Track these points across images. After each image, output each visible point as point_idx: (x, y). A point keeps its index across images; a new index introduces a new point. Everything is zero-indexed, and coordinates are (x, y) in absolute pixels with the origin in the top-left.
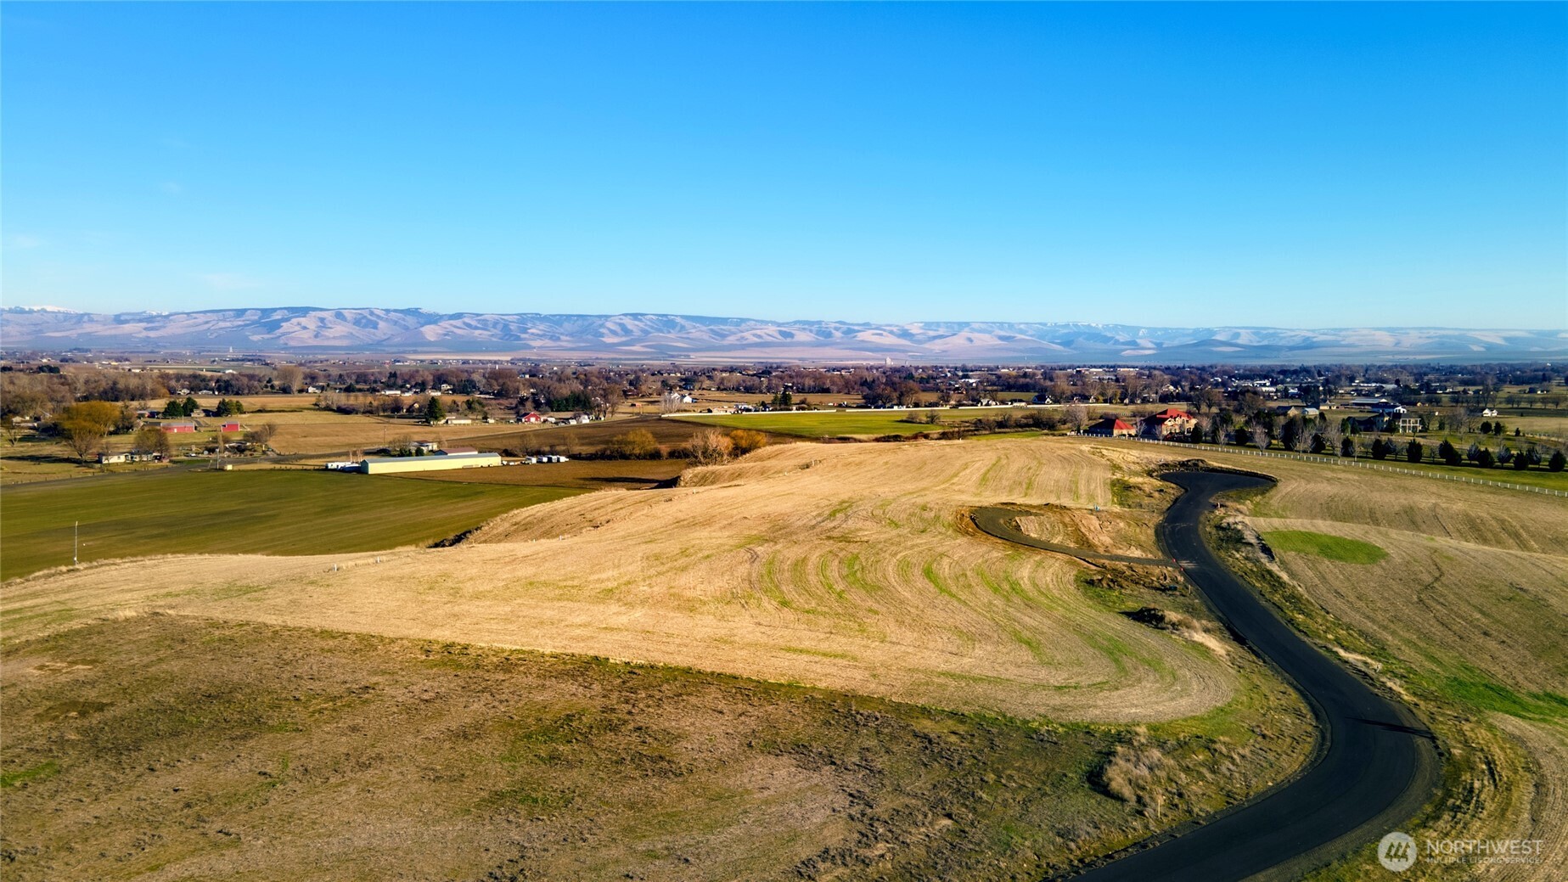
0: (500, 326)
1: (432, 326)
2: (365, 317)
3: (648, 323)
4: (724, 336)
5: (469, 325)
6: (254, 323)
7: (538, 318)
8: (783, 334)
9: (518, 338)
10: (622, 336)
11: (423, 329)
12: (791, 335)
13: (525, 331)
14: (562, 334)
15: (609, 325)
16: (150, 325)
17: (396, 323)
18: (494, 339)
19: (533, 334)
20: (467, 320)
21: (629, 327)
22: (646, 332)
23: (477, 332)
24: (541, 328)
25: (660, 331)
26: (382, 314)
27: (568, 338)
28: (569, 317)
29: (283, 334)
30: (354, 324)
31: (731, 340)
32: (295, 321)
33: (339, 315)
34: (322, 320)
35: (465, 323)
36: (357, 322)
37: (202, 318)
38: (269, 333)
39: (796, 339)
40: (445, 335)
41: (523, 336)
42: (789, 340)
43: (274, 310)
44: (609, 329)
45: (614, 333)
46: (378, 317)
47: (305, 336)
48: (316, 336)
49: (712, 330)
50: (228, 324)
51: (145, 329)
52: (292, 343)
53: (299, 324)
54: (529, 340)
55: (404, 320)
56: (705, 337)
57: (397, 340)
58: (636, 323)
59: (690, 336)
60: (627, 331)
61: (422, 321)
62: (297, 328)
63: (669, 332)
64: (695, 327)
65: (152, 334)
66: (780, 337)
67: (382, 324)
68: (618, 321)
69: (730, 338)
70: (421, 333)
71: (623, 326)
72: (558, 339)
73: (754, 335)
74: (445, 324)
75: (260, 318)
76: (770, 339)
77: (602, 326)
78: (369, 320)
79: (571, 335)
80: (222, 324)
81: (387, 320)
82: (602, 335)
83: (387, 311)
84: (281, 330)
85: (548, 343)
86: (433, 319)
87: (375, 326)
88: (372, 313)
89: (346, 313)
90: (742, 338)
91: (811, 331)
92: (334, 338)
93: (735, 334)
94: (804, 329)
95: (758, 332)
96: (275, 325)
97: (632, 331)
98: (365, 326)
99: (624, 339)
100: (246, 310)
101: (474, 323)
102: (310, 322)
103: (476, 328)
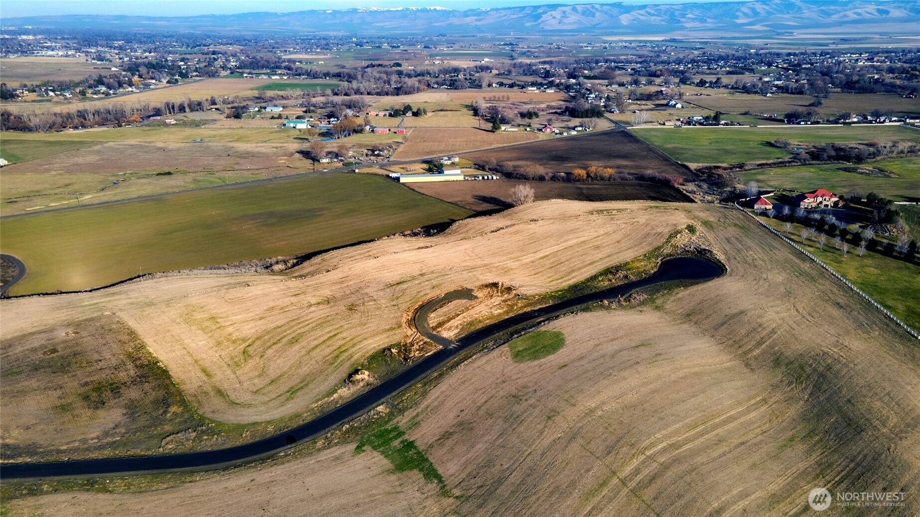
0: (668, 13)
1: (626, 15)
2: (588, 10)
3: (774, 6)
4: (829, 15)
5: (649, 13)
6: (528, 15)
7: (695, 6)
8: (880, 12)
9: (679, 22)
10: (752, 17)
11: (620, 17)
12: (887, 12)
13: (684, 16)
14: (709, 18)
15: (744, 9)
16: (479, 18)
17: (606, 13)
18: (663, 23)
19: (689, 18)
20: (648, 10)
21: (758, 10)
22: (769, 13)
23: (654, 18)
24: (696, 13)
25: (781, 12)
26: (598, 6)
27: (712, 21)
28: (717, 4)
29: (542, 22)
30: (582, 14)
31: (836, 17)
32: (549, 13)
33: (574, 9)
34: (564, 12)
35: (647, 12)
36: (583, 13)
37: (503, 13)
38: (535, 21)
39: (891, 15)
40: (634, 20)
41: (682, 20)
42: (884, 16)
43: (540, 7)
44: (743, 12)
45: (746, 15)
46: (596, 9)
47: (554, 23)
48: (559, 23)
49: (821, 10)
50: (515, 16)
51: (477, 20)
52: (547, 28)
53: (551, 15)
54: (686, 22)
55: (611, 11)
56: (814, 16)
57: (605, 24)
58: (764, 7)
59: (803, 16)
60: (755, 12)
61: (622, 11)
62: (550, 18)
63: (788, 13)
64: (809, 8)
65: (479, 23)
66: (877, 14)
67: (598, 14)
68: (752, 6)
69: (833, 16)
70: (619, 19)
71: (754, 10)
72: (705, 21)
73: (855, 13)
74: (634, 13)
75: (532, 12)
76: (868, 16)
77: (739, 10)
78: (591, 12)
79: (715, 18)
80: (512, 17)
81: (601, 11)
82: (737, 17)
83: (602, 5)
84: (541, 20)
85: (697, 24)
86: (628, 9)
87: (593, 16)
88: (593, 7)
89: (579, 8)
90: (845, 16)
91: (905, 9)
92: (570, 24)
93: (839, 12)
94: (900, 7)
95: (859, 11)
96: (539, 16)
97: (759, 13)
98: (588, 16)
99: (751, 20)
100: (526, 7)
101: (652, 12)
102: (557, 14)
103: (654, 15)
